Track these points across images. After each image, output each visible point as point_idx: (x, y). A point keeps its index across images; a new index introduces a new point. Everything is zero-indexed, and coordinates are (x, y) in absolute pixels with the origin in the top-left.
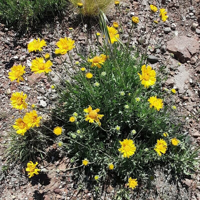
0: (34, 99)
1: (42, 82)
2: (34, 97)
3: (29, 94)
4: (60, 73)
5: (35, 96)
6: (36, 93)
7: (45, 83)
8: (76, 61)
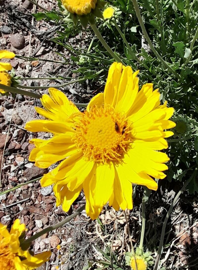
0: (37, 202)
1: (12, 157)
2: (33, 199)
3: (16, 205)
4: (23, 103)
5: (33, 197)
6: (28, 187)
7: (20, 149)
8: (24, 50)
